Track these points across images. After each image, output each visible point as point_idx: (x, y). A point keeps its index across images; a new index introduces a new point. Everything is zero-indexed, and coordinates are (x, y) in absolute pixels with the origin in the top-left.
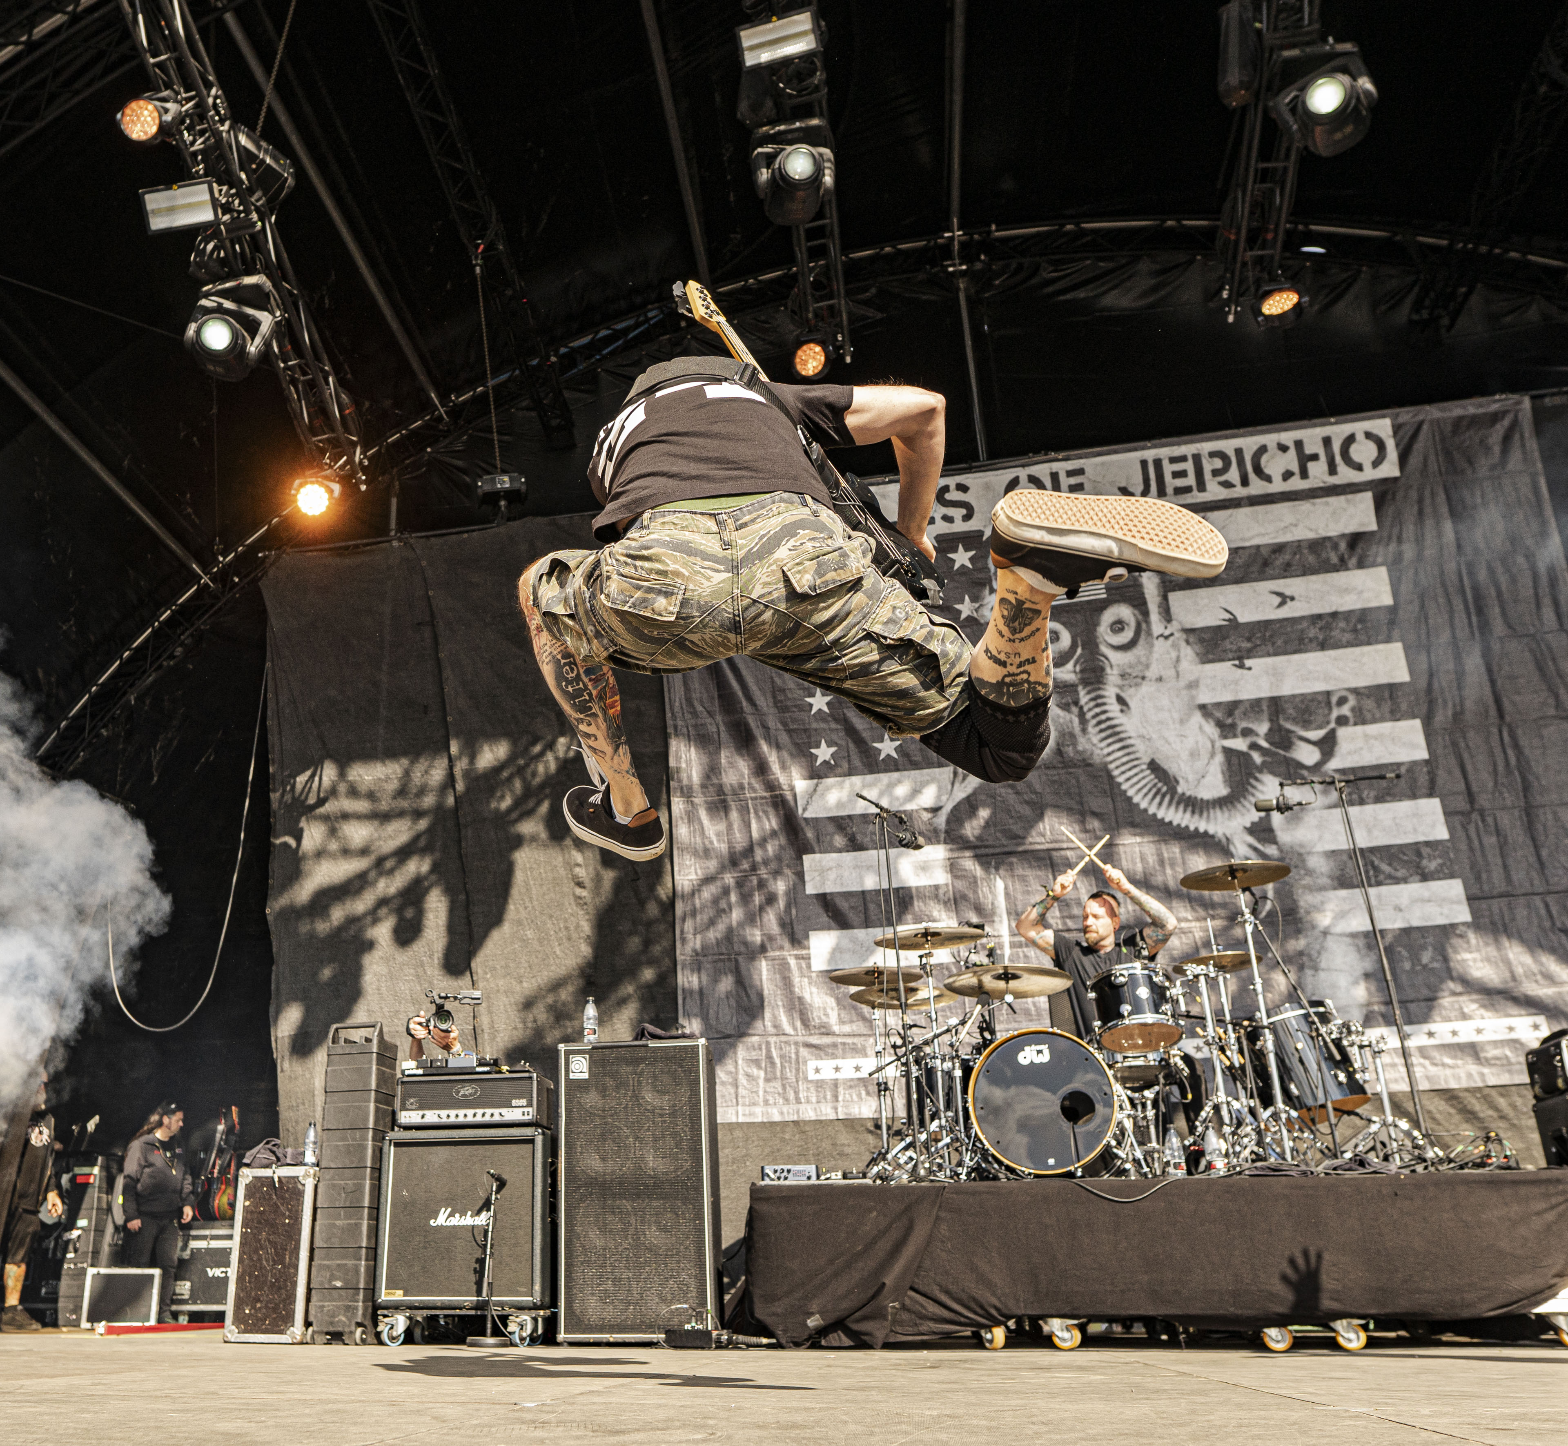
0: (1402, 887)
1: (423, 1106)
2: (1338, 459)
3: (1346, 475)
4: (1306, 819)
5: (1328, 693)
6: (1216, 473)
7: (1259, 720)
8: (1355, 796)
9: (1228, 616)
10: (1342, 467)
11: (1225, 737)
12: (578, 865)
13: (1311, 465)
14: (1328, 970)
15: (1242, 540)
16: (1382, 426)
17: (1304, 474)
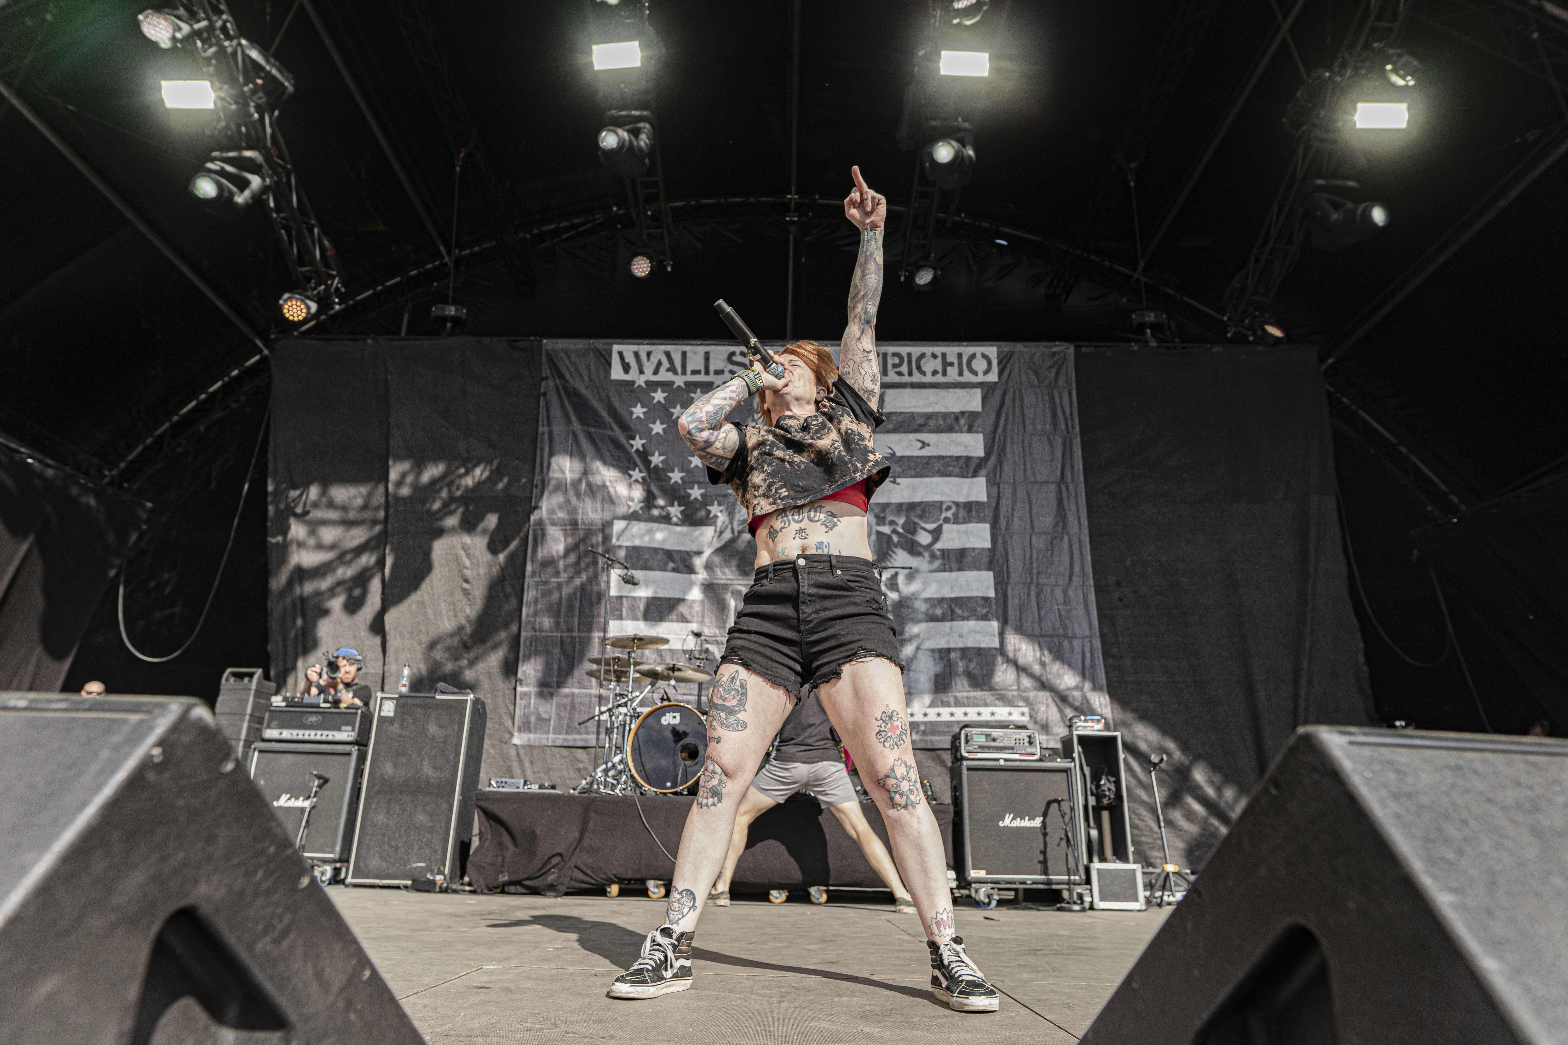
0: (965, 622)
1: (282, 726)
2: (965, 367)
3: (968, 377)
4: (917, 577)
5: (942, 503)
6: (895, 366)
7: (899, 516)
8: (947, 566)
9: (890, 451)
10: (966, 373)
11: (878, 524)
12: (467, 568)
13: (949, 369)
14: (915, 671)
15: (905, 408)
16: (992, 351)
17: (944, 374)
